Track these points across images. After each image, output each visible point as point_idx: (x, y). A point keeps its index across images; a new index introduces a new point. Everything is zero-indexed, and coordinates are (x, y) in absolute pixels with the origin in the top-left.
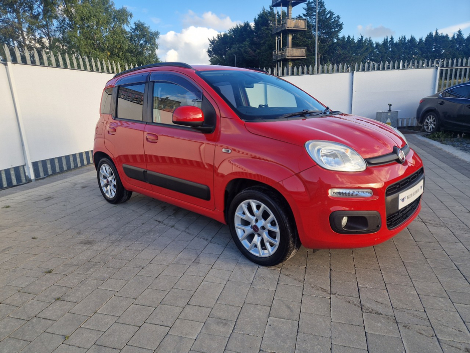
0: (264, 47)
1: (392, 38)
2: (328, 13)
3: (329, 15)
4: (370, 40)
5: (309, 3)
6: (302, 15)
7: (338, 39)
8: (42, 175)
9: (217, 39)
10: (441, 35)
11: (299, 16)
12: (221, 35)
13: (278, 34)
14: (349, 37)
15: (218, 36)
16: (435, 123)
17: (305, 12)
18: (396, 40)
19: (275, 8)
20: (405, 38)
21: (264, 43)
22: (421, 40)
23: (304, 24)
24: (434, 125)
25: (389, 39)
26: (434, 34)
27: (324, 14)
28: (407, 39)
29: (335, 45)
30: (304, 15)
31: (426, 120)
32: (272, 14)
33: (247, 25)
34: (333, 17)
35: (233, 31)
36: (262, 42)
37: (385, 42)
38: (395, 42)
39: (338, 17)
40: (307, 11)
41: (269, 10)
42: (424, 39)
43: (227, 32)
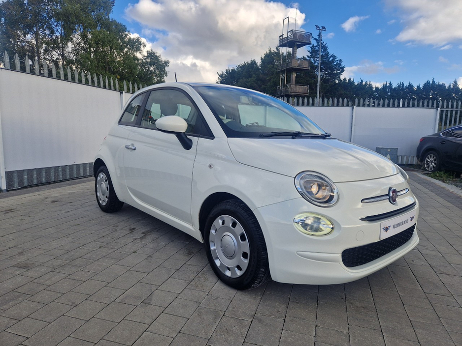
0: (269, 83)
1: (390, 84)
2: (331, 57)
3: (332, 58)
4: (370, 84)
5: (313, 46)
6: (306, 57)
7: (340, 80)
8: (16, 186)
9: (225, 73)
10: (437, 84)
11: (304, 57)
12: (229, 70)
13: (283, 72)
14: (350, 79)
15: (227, 70)
16: (436, 162)
17: (309, 54)
18: (394, 86)
19: (280, 48)
20: (403, 85)
21: (270, 80)
22: (418, 87)
23: (308, 65)
24: (435, 164)
25: (388, 85)
26: (431, 83)
27: (327, 57)
28: (405, 85)
29: (337, 86)
30: (308, 56)
31: (427, 158)
32: (277, 53)
33: (254, 63)
34: (336, 60)
35: (241, 67)
36: (268, 78)
37: (385, 87)
38: (393, 87)
39: (340, 60)
40: (311, 53)
41: (276, 51)
42: (421, 87)
43: (235, 68)
